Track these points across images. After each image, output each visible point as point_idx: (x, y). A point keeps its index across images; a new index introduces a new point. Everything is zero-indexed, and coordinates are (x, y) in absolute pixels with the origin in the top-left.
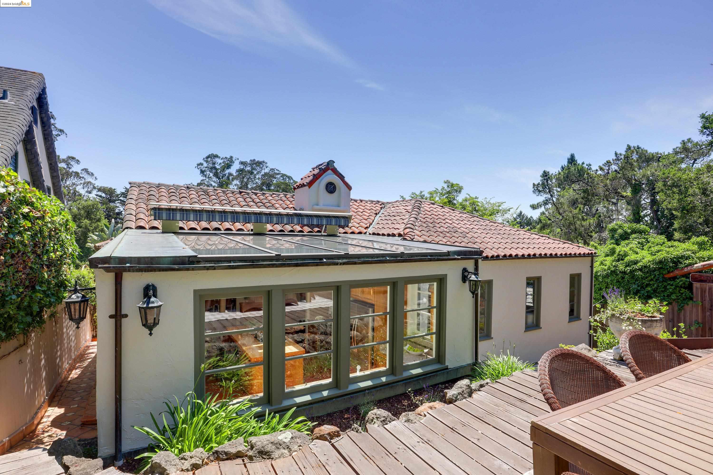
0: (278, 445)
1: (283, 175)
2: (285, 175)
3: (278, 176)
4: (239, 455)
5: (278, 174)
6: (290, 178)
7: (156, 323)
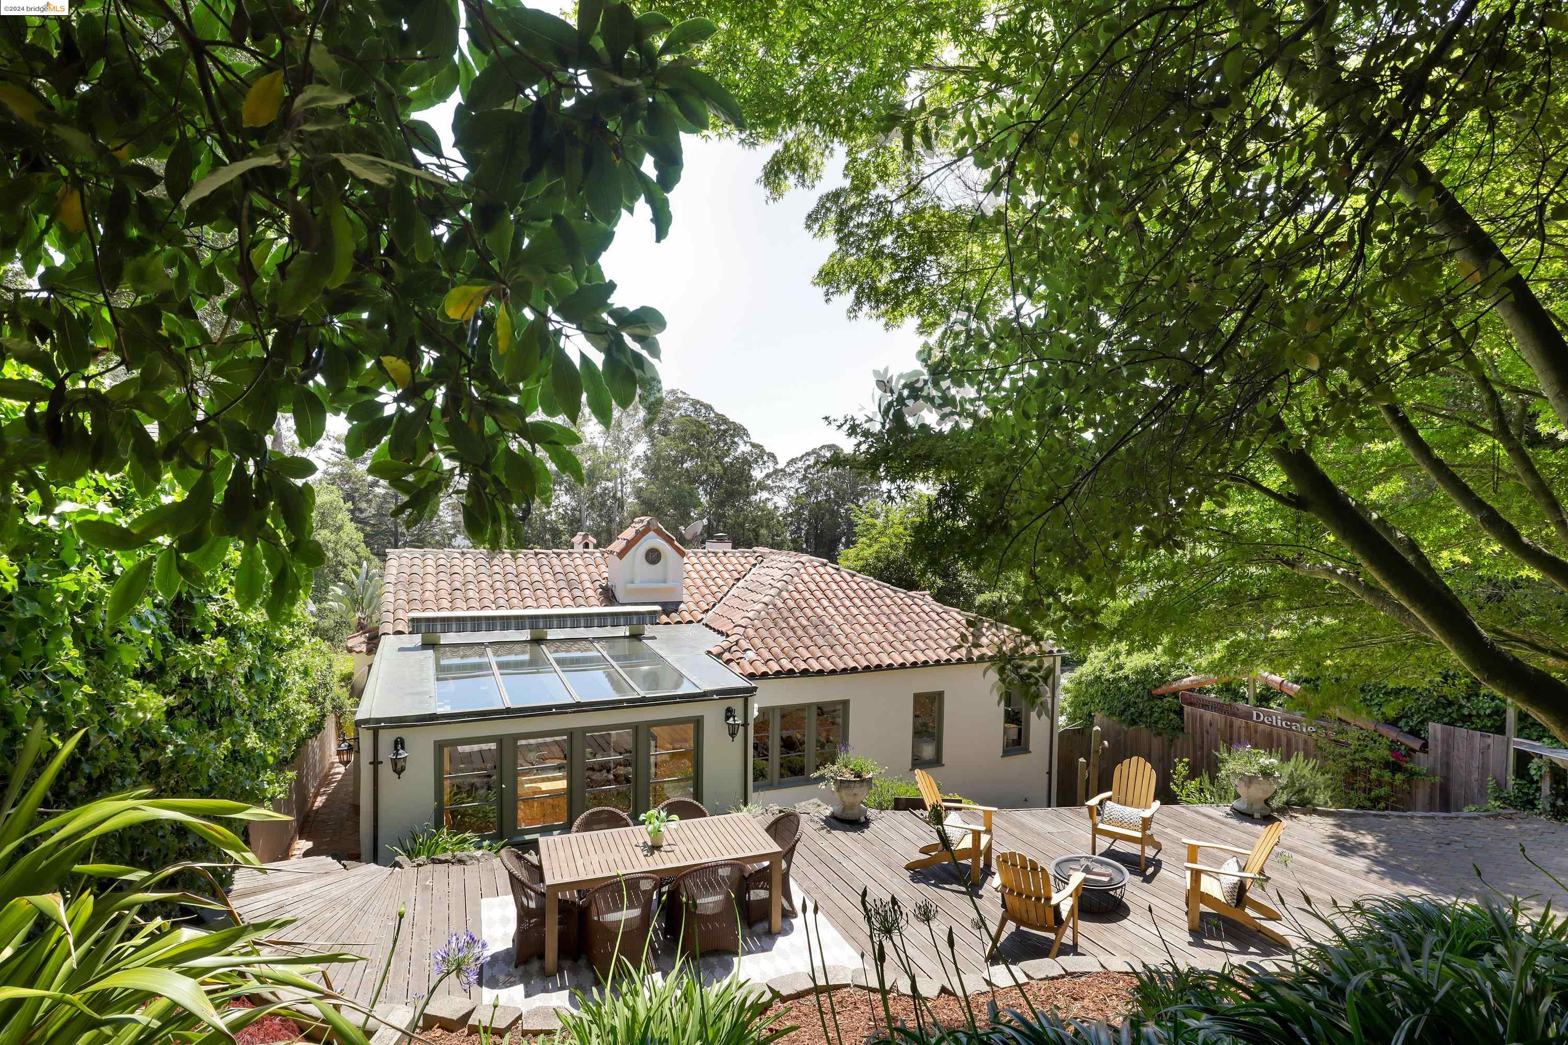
0: (471, 858)
1: (695, 403)
2: (698, 402)
3: (686, 405)
4: (446, 861)
5: (685, 400)
6: (709, 408)
7: (403, 769)
